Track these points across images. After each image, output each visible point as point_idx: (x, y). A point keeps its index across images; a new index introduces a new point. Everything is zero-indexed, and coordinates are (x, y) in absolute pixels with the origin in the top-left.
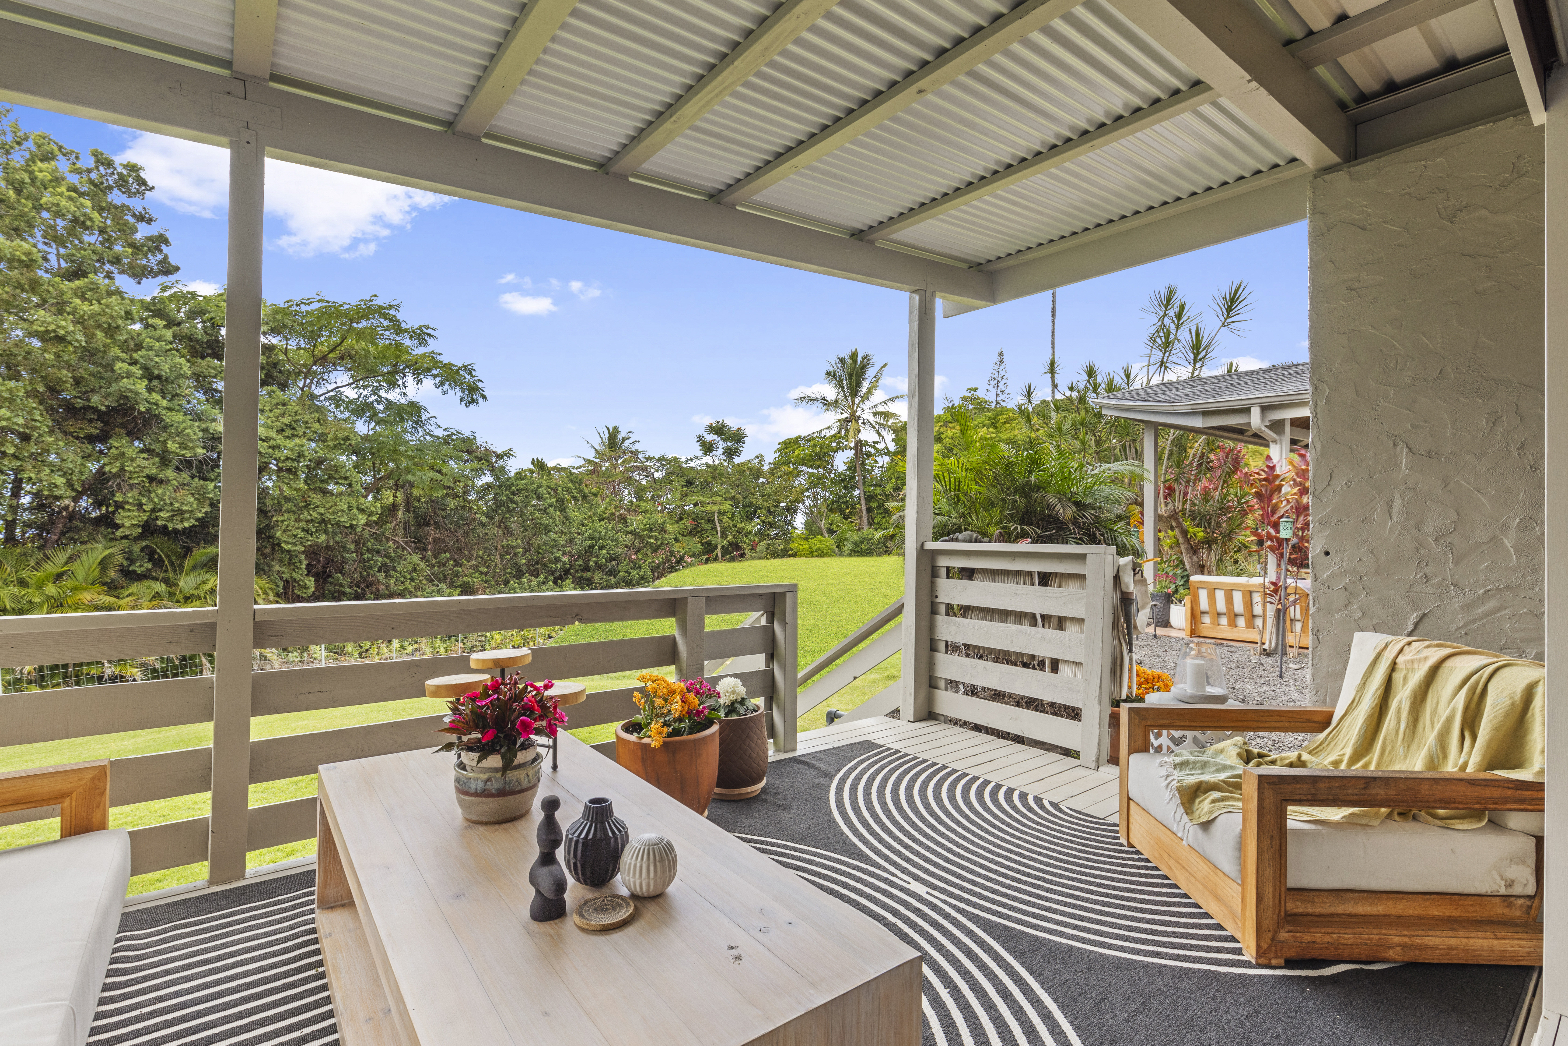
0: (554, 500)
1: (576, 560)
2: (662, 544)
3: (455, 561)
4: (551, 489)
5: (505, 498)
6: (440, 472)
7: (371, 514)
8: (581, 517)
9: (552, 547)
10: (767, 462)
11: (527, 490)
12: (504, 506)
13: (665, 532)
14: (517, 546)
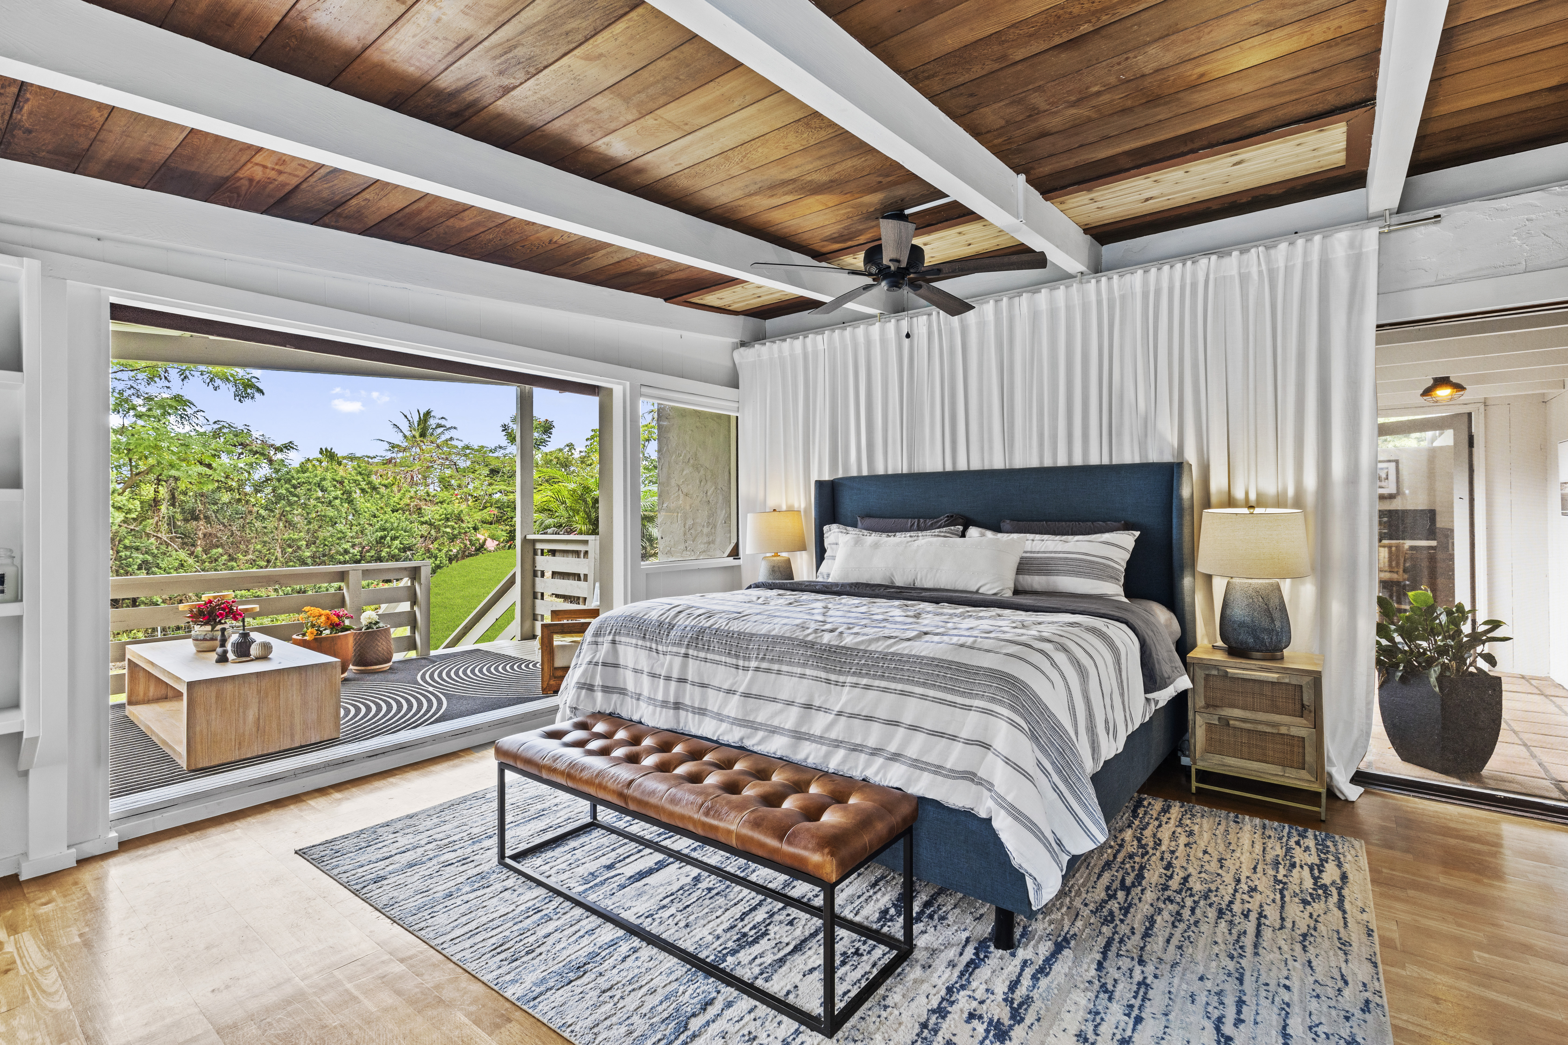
0: (339, 493)
1: (368, 551)
2: (460, 533)
3: (230, 555)
4: (337, 481)
5: (284, 492)
6: (209, 466)
7: (129, 511)
8: (373, 508)
9: (339, 539)
10: (578, 450)
11: (310, 483)
12: (284, 499)
13: (462, 521)
14: (300, 539)
